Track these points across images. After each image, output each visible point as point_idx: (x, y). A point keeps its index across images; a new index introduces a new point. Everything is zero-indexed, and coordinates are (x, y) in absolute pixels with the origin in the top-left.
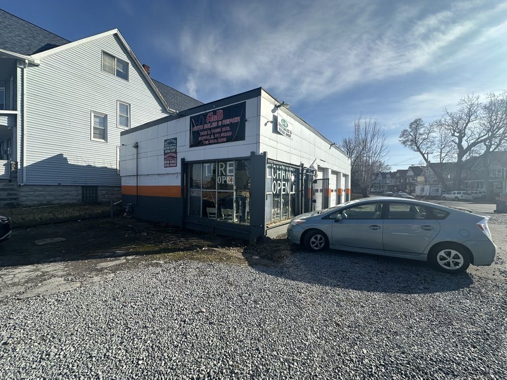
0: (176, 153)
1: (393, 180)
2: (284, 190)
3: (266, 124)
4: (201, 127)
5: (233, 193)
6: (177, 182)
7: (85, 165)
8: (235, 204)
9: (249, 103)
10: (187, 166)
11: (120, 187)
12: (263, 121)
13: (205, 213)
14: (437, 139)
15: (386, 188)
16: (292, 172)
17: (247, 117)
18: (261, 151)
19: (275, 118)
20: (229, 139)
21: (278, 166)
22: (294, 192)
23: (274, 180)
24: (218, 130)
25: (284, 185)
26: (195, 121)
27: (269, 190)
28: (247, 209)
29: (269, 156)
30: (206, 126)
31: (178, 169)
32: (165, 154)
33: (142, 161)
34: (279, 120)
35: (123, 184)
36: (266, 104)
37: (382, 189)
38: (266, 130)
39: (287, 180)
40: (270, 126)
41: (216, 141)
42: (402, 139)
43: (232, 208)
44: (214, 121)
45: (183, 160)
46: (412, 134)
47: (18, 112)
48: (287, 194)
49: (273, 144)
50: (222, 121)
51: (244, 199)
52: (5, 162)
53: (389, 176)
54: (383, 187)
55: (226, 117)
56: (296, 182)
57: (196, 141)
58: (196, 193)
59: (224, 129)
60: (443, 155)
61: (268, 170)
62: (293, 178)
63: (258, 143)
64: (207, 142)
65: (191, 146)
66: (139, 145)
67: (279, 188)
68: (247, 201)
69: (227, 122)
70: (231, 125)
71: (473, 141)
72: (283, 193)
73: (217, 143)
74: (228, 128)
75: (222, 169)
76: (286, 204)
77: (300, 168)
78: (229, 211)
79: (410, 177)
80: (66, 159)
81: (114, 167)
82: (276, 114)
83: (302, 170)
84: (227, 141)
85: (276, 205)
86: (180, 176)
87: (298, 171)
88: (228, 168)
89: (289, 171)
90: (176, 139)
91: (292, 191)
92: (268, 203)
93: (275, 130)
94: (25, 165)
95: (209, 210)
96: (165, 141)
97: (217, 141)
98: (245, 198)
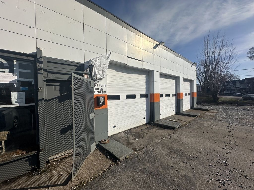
1: (242, 85)
15: (236, 91)
37: (232, 92)
53: (238, 83)
54: (234, 90)
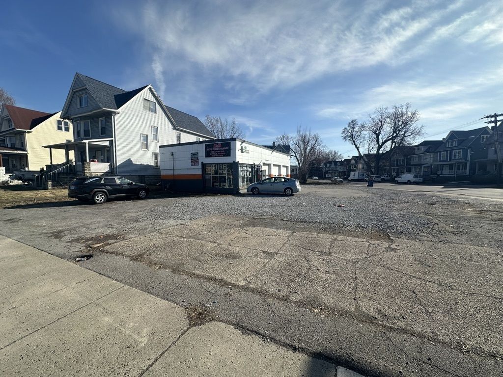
0: (198, 159)
1: (342, 168)
4: (211, 149)
5: (226, 176)
6: (200, 172)
7: (139, 164)
9: (232, 143)
10: (204, 165)
11: (160, 176)
12: (237, 150)
13: (213, 185)
14: (366, 136)
16: (250, 167)
17: (231, 148)
18: (237, 161)
19: (242, 147)
20: (224, 156)
21: (243, 165)
22: (251, 176)
23: (242, 171)
24: (219, 151)
25: (246, 173)
26: (207, 146)
27: (240, 175)
28: (232, 183)
29: (240, 162)
30: (213, 149)
31: (200, 166)
32: (192, 159)
33: (176, 163)
34: (243, 148)
35: (161, 174)
36: (238, 144)
38: (238, 153)
39: (247, 171)
40: (240, 151)
42: (343, 135)
43: (226, 182)
44: (217, 148)
45: (202, 163)
46: (350, 131)
47: (113, 139)
48: (248, 177)
49: (241, 157)
51: (230, 179)
52: (109, 164)
53: (339, 164)
55: (222, 147)
56: (252, 171)
57: (208, 155)
58: (208, 177)
59: (222, 151)
60: (371, 148)
61: (239, 167)
62: (250, 170)
63: (235, 158)
64: (214, 156)
65: (206, 157)
66: (174, 154)
67: (244, 174)
68: (232, 180)
69: (223, 149)
70: (225, 150)
71: (385, 139)
72: (246, 176)
73: (219, 156)
75: (221, 167)
76: (247, 181)
78: (224, 184)
79: (353, 164)
80: (132, 161)
81: (152, 164)
82: (242, 145)
83: (255, 166)
85: (243, 181)
86: (201, 170)
87: (253, 166)
88: (224, 167)
89: (248, 167)
90: (198, 153)
92: (240, 180)
93: (242, 152)
94: (117, 165)
95: (215, 184)
96: (191, 153)
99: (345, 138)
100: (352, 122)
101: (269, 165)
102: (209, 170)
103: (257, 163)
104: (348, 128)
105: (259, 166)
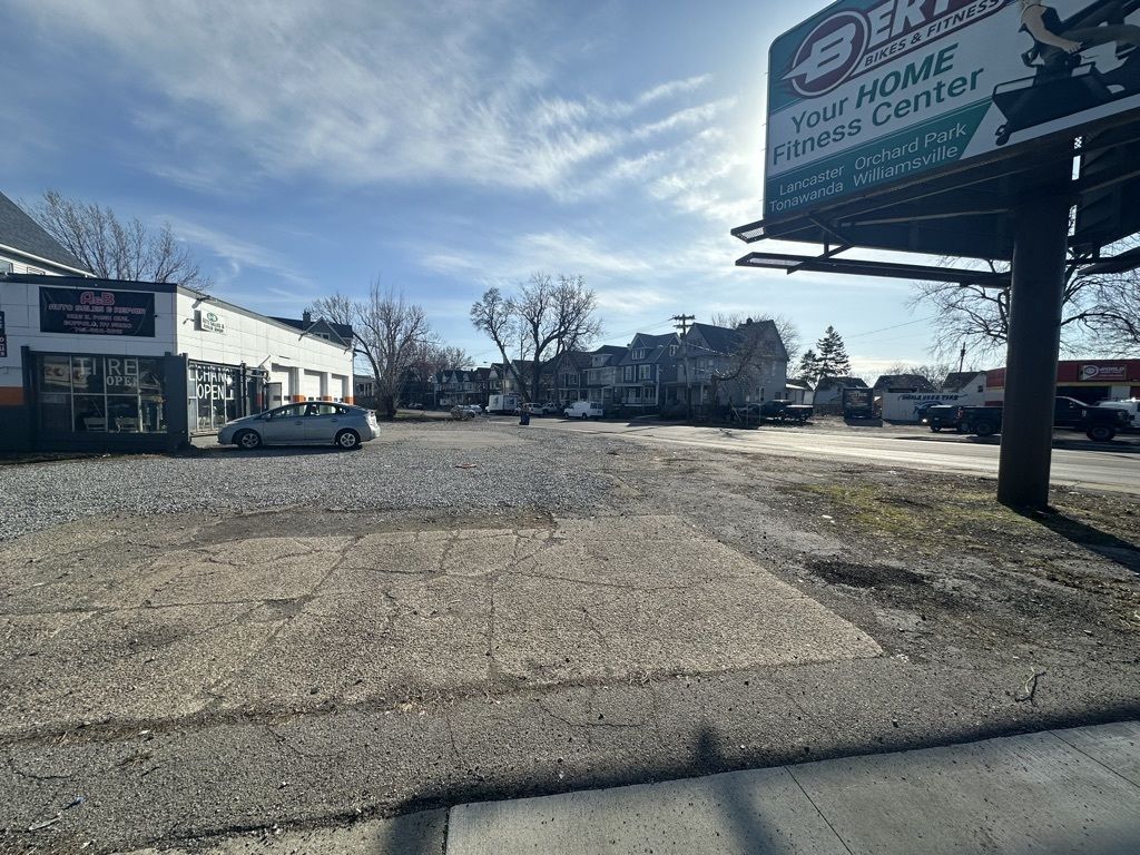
0: (2, 335)
2: (216, 395)
3: (185, 322)
4: (69, 307)
5: (136, 398)
6: (13, 381)
8: (140, 411)
9: (160, 296)
12: (180, 319)
13: (80, 424)
14: (517, 325)
15: (463, 399)
16: (227, 373)
17: (157, 311)
18: (180, 351)
20: (126, 332)
21: (203, 367)
22: (232, 398)
23: (199, 383)
24: (106, 318)
25: (215, 389)
26: (50, 297)
27: (194, 395)
28: (160, 417)
29: (190, 357)
30: (78, 308)
34: (204, 316)
38: (185, 329)
39: (221, 384)
40: (191, 323)
41: (102, 330)
43: (136, 415)
45: (25, 350)
46: (487, 311)
48: (221, 401)
49: (194, 342)
50: (113, 307)
51: (153, 405)
53: (466, 378)
55: (119, 304)
56: (235, 386)
57: (54, 324)
58: (53, 398)
59: (117, 318)
60: (524, 350)
61: (189, 372)
62: (230, 381)
63: (174, 343)
64: (84, 330)
65: (43, 331)
67: (207, 393)
68: (160, 408)
69: (124, 310)
70: (130, 316)
71: (547, 336)
72: (213, 398)
73: (106, 334)
74: (126, 319)
75: (116, 367)
76: (219, 413)
77: (241, 369)
78: (130, 420)
79: (493, 379)
82: (197, 309)
83: (245, 371)
84: (124, 334)
85: (204, 412)
86: (19, 374)
87: (238, 372)
88: (126, 367)
89: (222, 372)
90: (1, 314)
91: (228, 395)
92: (192, 408)
93: (198, 327)
95: (89, 421)
97: (104, 330)
98: (157, 404)
99: (477, 324)
100: (491, 292)
101: (292, 371)
102: (58, 376)
103: (252, 363)
104: (484, 305)
105: (259, 372)
